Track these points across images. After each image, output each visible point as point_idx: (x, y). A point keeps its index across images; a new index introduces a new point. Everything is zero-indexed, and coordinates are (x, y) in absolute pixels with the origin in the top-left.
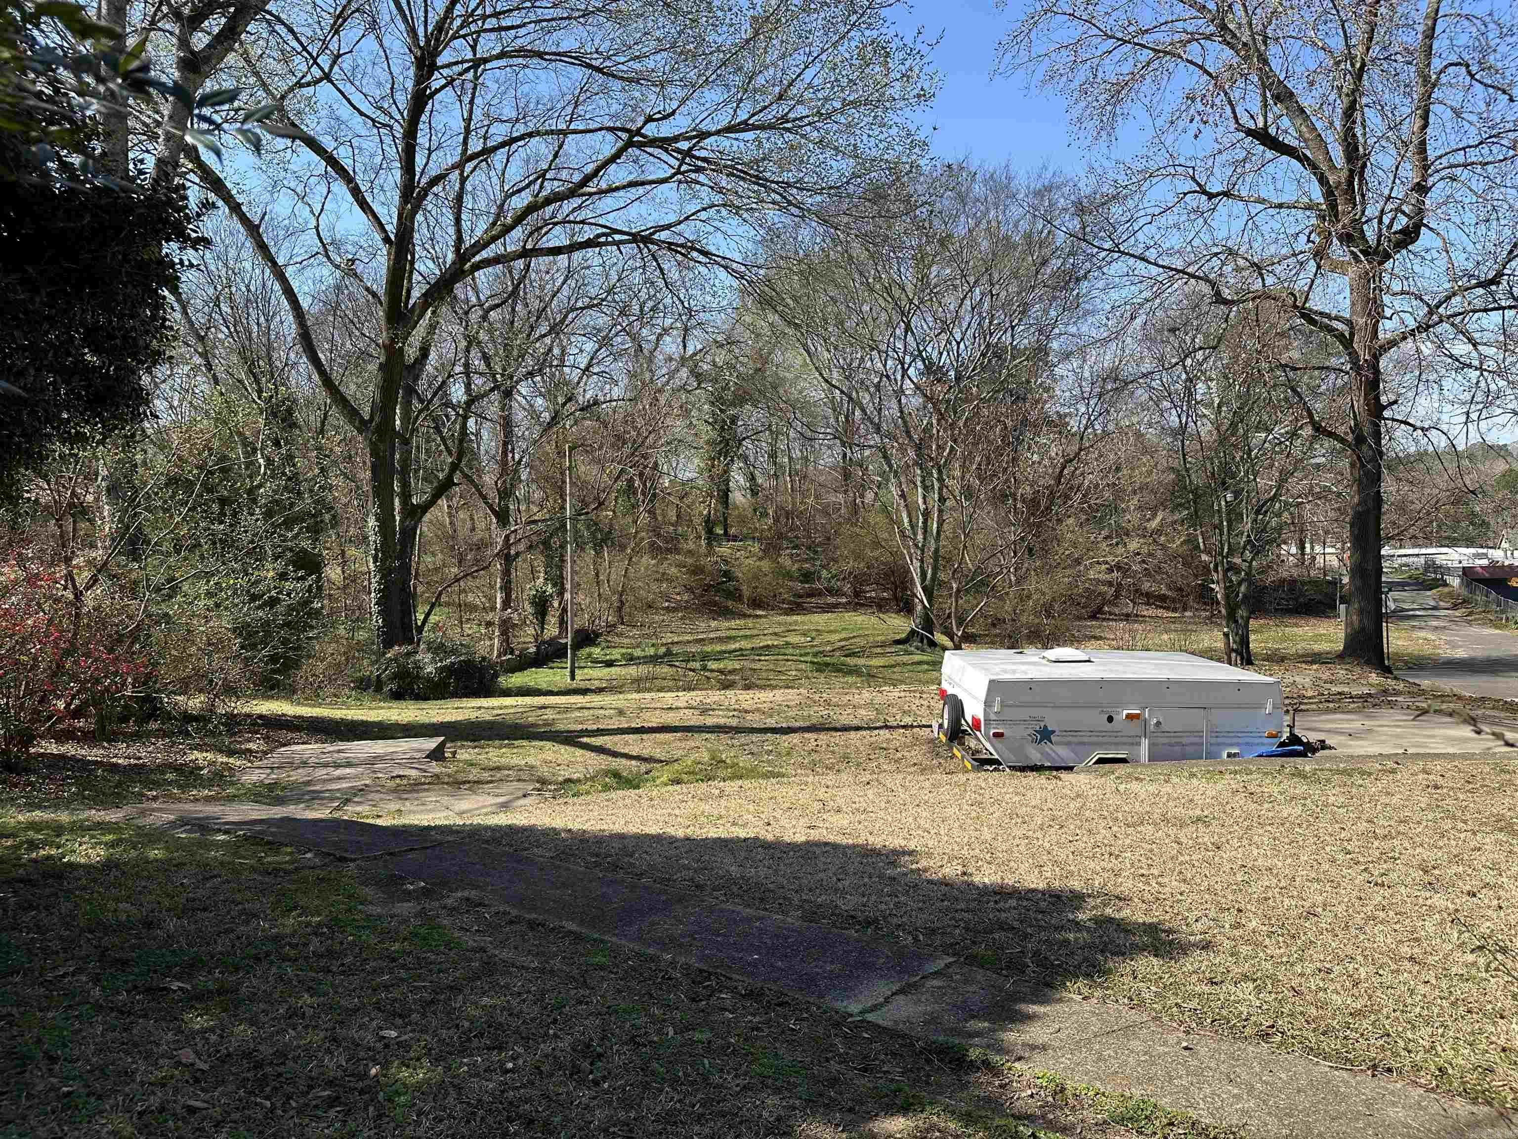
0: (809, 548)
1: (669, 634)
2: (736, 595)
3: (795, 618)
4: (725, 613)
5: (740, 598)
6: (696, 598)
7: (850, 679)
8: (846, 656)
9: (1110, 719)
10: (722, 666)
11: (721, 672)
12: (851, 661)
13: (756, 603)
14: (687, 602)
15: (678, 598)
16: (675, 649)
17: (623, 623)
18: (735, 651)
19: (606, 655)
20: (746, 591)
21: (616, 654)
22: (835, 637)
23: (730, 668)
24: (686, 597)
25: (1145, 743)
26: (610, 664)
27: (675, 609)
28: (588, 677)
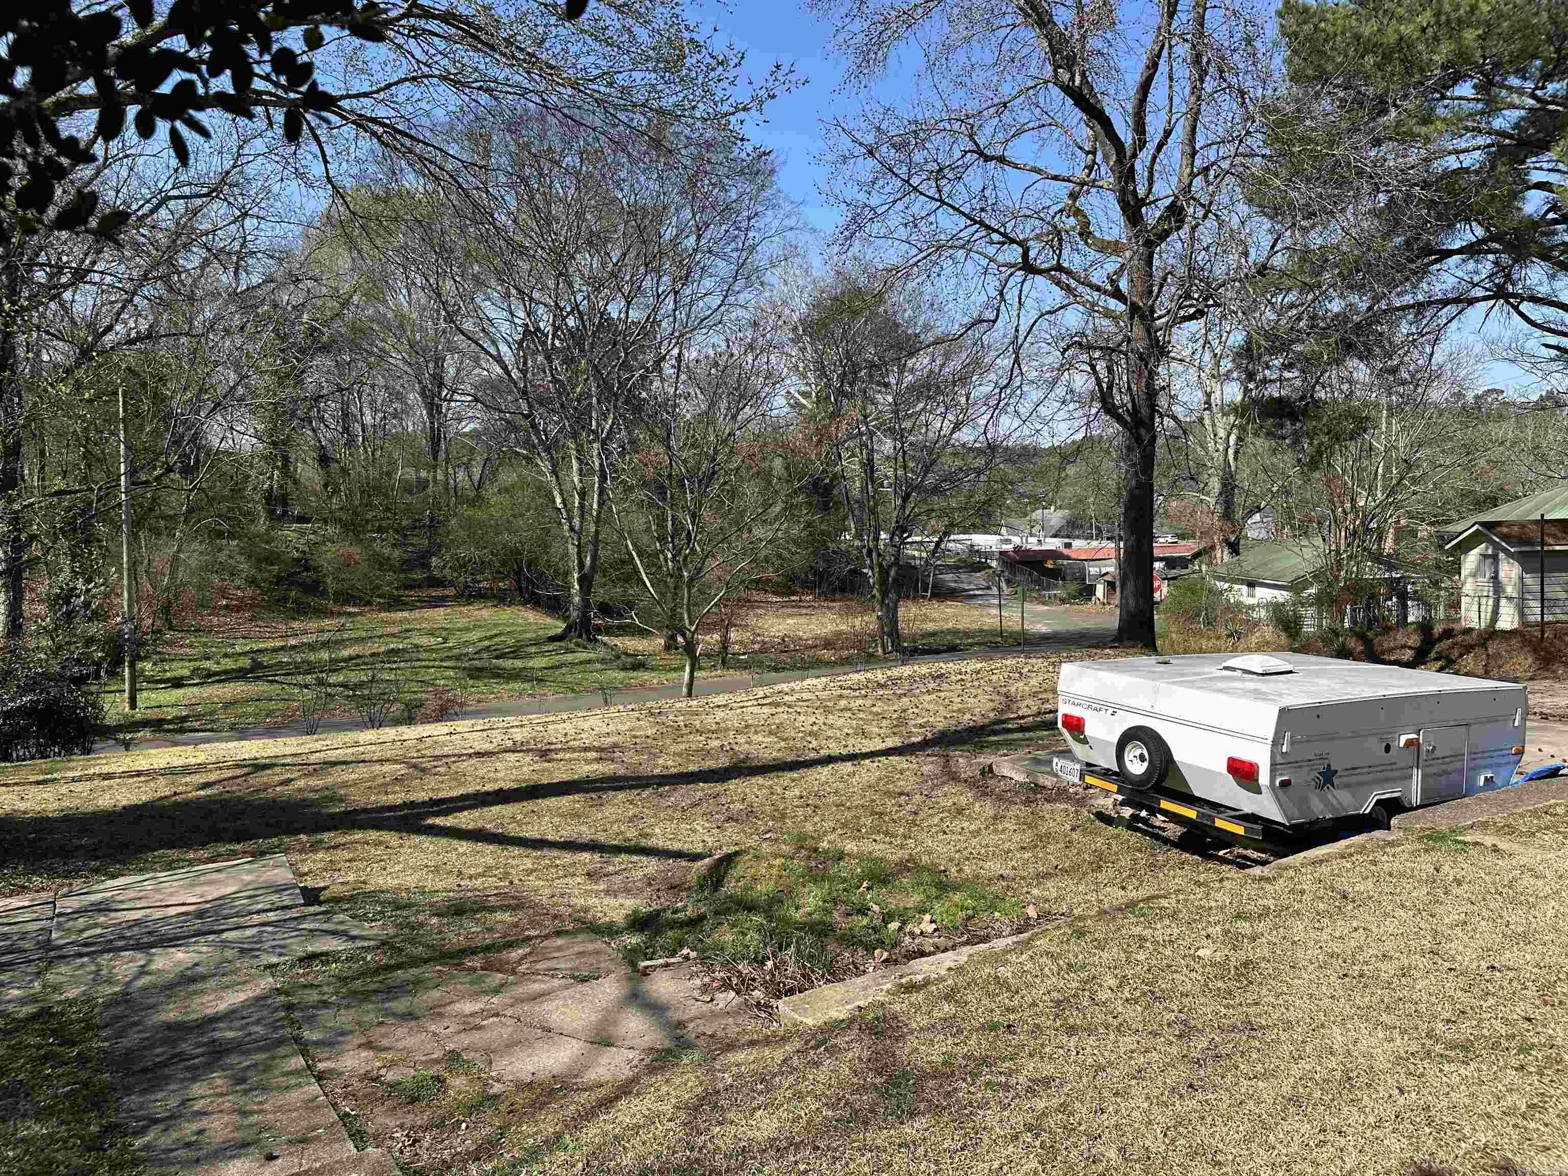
0: (397, 531)
1: (241, 641)
2: (315, 588)
3: (400, 614)
4: (301, 611)
5: (324, 594)
6: (263, 593)
7: (517, 685)
8: (497, 658)
9: (1388, 749)
10: (341, 679)
11: (344, 685)
12: (508, 664)
13: (346, 597)
14: (252, 598)
15: (239, 593)
16: (264, 659)
17: (171, 628)
18: (351, 658)
19: (165, 671)
20: (331, 584)
21: (181, 670)
22: (475, 636)
23: (355, 680)
24: (249, 592)
25: (1417, 776)
26: (177, 683)
27: (238, 609)
28: (153, 704)
